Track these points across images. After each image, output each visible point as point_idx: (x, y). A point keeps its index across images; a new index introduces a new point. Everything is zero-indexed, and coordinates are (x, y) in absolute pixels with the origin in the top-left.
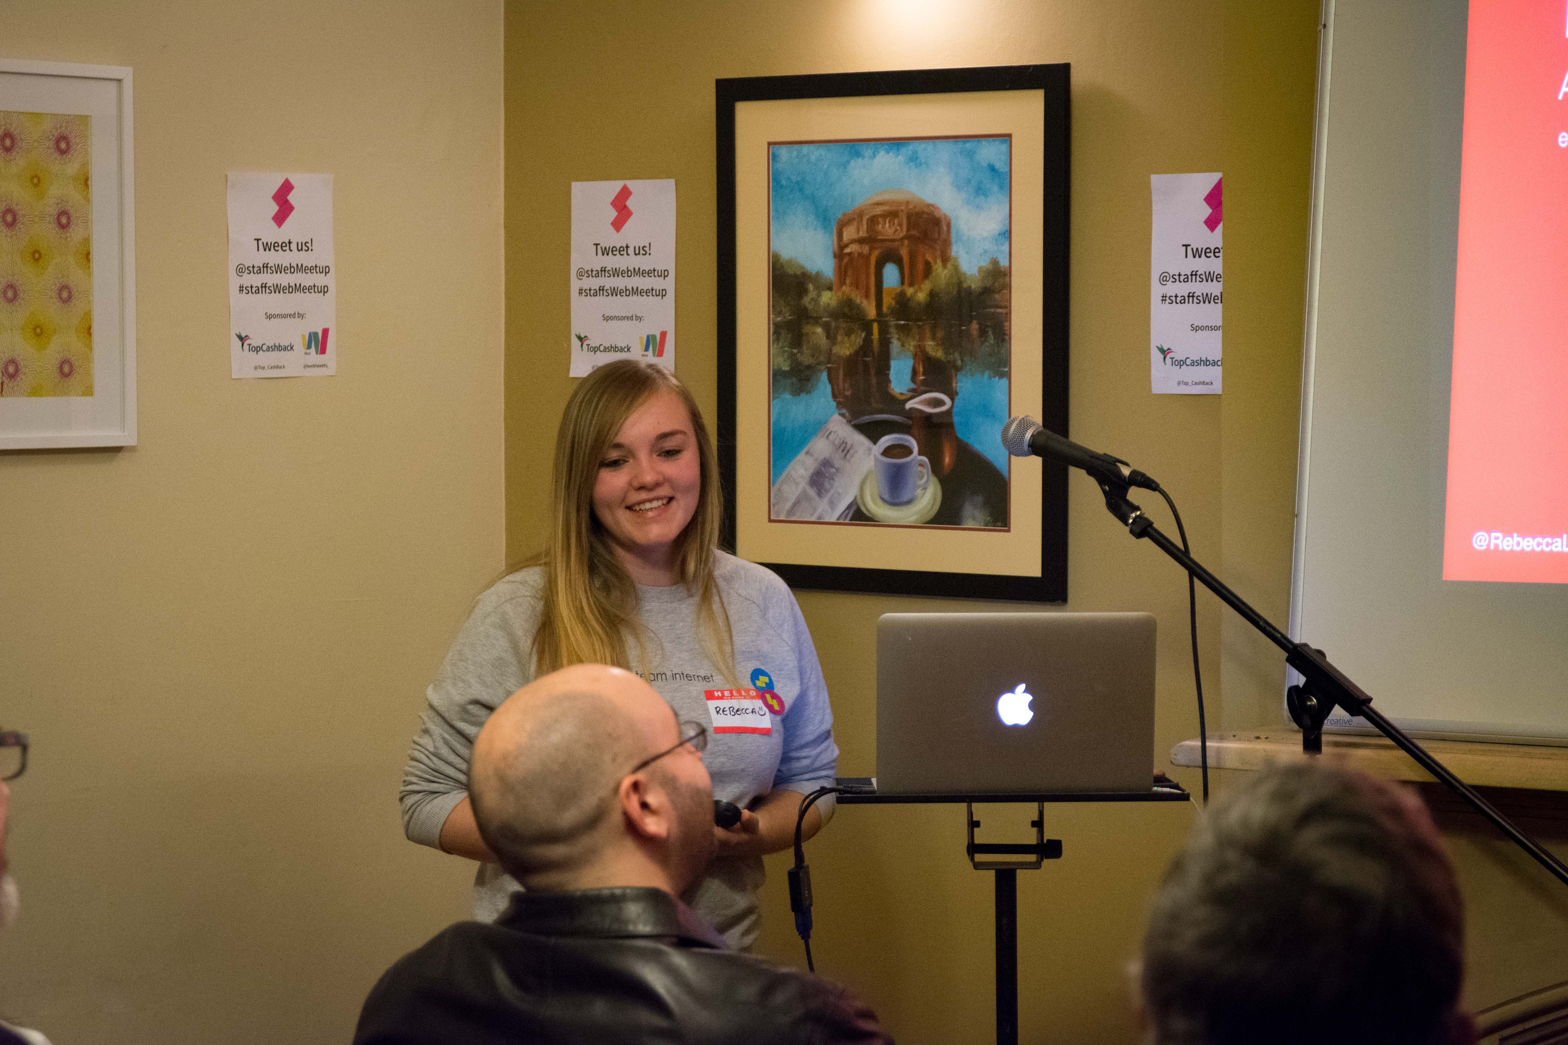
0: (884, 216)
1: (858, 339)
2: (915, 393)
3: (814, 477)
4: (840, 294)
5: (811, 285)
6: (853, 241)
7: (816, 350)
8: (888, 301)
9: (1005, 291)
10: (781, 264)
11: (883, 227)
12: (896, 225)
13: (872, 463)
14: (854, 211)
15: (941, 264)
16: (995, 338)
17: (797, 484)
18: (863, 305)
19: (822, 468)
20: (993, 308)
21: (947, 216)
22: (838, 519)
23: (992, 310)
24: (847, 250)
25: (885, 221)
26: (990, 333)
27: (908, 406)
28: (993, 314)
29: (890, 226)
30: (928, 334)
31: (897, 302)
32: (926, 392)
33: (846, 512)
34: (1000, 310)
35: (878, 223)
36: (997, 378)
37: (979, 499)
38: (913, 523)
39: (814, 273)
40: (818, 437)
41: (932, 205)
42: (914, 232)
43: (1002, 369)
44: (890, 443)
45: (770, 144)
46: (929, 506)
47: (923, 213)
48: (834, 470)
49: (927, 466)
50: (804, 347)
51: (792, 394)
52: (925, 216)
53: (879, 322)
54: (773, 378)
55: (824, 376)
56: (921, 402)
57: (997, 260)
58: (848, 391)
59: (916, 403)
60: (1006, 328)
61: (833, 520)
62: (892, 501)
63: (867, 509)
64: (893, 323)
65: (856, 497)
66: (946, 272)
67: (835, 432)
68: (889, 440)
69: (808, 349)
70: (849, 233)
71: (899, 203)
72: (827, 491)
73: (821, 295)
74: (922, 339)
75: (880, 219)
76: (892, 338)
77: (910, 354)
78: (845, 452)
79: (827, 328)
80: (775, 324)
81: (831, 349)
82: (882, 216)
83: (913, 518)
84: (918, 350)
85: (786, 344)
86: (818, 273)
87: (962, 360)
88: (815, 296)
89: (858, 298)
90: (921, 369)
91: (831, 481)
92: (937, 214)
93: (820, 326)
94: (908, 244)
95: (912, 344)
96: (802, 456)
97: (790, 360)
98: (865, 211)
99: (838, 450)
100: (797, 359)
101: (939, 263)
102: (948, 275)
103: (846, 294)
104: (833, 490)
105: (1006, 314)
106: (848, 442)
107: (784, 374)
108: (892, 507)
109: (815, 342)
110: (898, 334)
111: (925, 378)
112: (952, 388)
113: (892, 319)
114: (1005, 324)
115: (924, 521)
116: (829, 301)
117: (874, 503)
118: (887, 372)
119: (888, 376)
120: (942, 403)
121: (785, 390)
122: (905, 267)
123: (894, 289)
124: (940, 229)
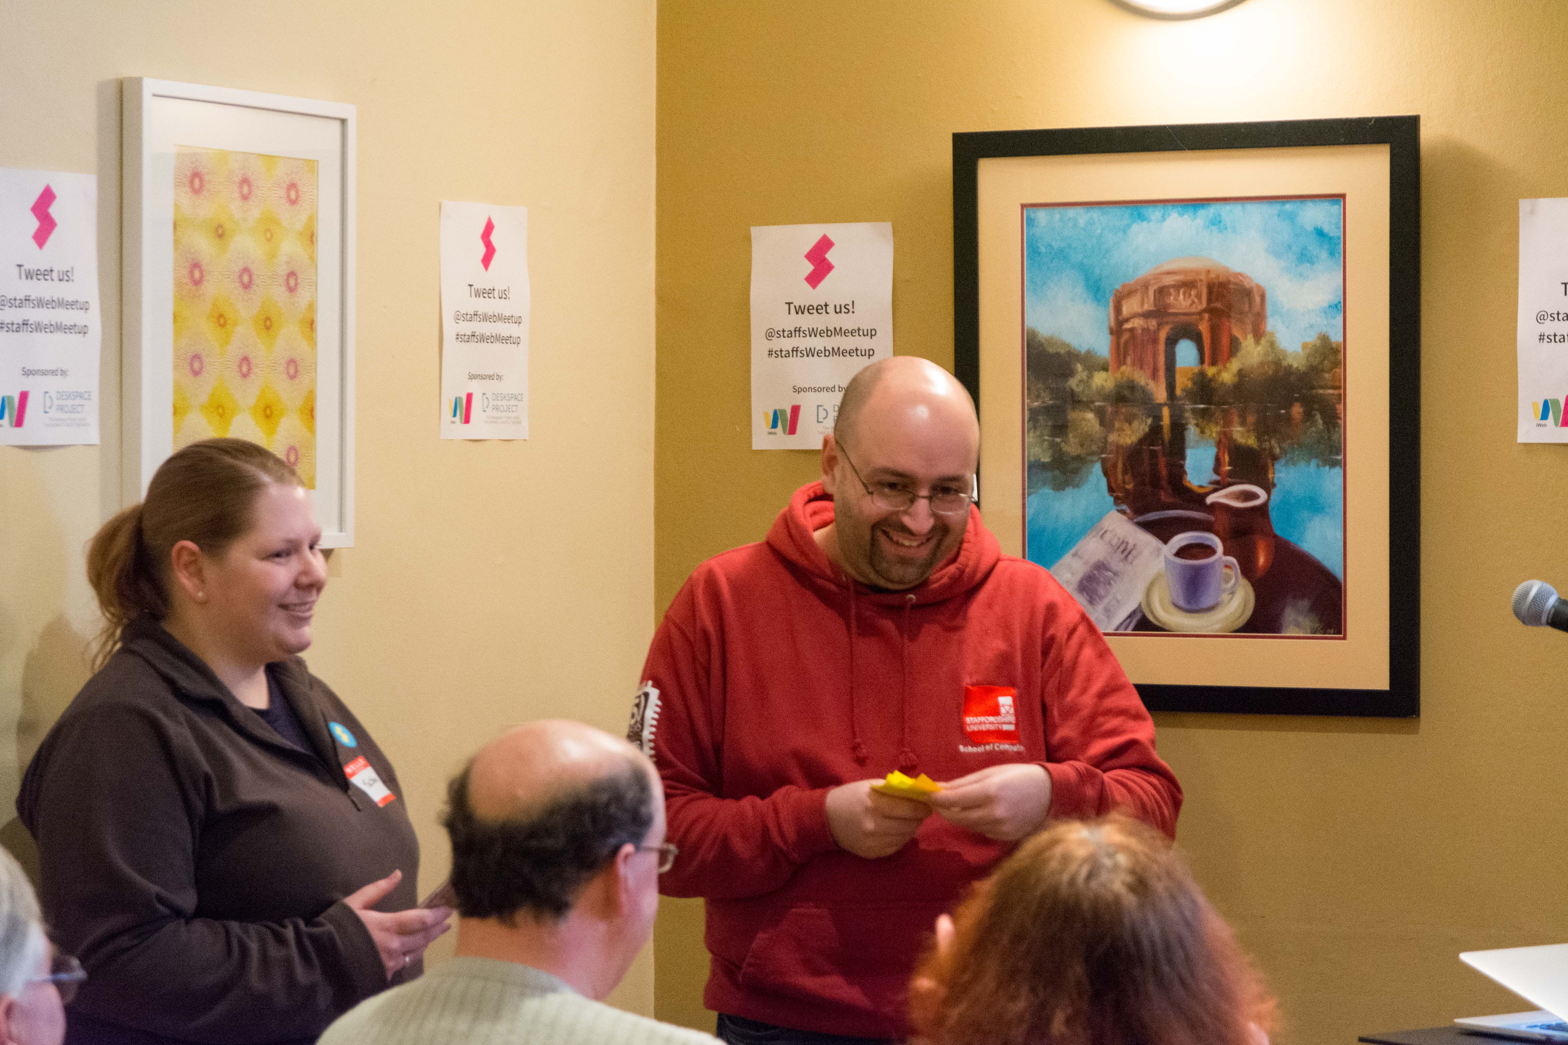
0: (1178, 286)
1: (1142, 426)
2: (1218, 486)
3: (1084, 582)
4: (1118, 375)
5: (1079, 365)
6: (1135, 316)
7: (1086, 439)
8: (1182, 383)
9: (1337, 370)
10: (1039, 341)
11: (1176, 299)
12: (1193, 297)
13: (1163, 564)
14: (1137, 280)
15: (1252, 340)
16: (1325, 423)
18: (1149, 387)
19: (1095, 572)
20: (1322, 388)
21: (1261, 286)
22: (1117, 629)
23: (1321, 391)
24: (1127, 326)
25: (1179, 293)
26: (1318, 417)
27: (1210, 500)
28: (1321, 394)
29: (1184, 298)
30: (1236, 419)
31: (1194, 383)
32: (1230, 484)
33: (1128, 620)
34: (1330, 391)
35: (1170, 295)
36: (1327, 468)
37: (1305, 604)
38: (1218, 632)
39: (1083, 350)
40: (1090, 536)
41: (1240, 274)
42: (1218, 305)
43: (1335, 457)
44: (1185, 543)
45: (1023, 206)
46: (1237, 614)
47: (1229, 282)
48: (1110, 574)
49: (1236, 568)
50: (1071, 435)
51: (1053, 489)
52: (1231, 286)
53: (1170, 406)
54: (1029, 471)
55: (1097, 468)
56: (1226, 496)
57: (1326, 335)
58: (1128, 483)
59: (1221, 497)
60: (1338, 412)
61: (1113, 630)
62: (1188, 607)
63: (1155, 617)
65: (1140, 605)
66: (1259, 348)
67: (1112, 531)
68: (1183, 539)
69: (1075, 437)
70: (1129, 307)
71: (1198, 273)
72: (1101, 598)
73: (1092, 377)
74: (1228, 423)
75: (1172, 290)
76: (1187, 424)
77: (1212, 442)
78: (1126, 553)
79: (1100, 413)
80: (1030, 410)
81: (1107, 436)
82: (1173, 286)
83: (1217, 626)
84: (1222, 436)
85: (1046, 432)
86: (1088, 352)
87: (1281, 448)
88: (1084, 378)
89: (1142, 378)
90: (1226, 459)
91: (1108, 586)
92: (1247, 285)
93: (1092, 410)
94: (1209, 317)
95: (1214, 430)
96: (1067, 558)
97: (1051, 451)
98: (1152, 282)
99: (1116, 551)
100: (1060, 449)
101: (1250, 338)
102: (1262, 352)
103: (1126, 374)
104: (1110, 597)
105: (1340, 395)
106: (1130, 542)
107: (1044, 467)
108: (1188, 615)
109: (1086, 429)
110: (1196, 419)
111: (1230, 468)
112: (1268, 479)
113: (1188, 403)
114: (1337, 406)
115: (1231, 630)
116: (1105, 385)
117: (1165, 610)
118: (1182, 462)
119: (1182, 466)
120: (1254, 496)
121: (1044, 484)
122: (1205, 344)
123: (1190, 369)
124: (1251, 302)
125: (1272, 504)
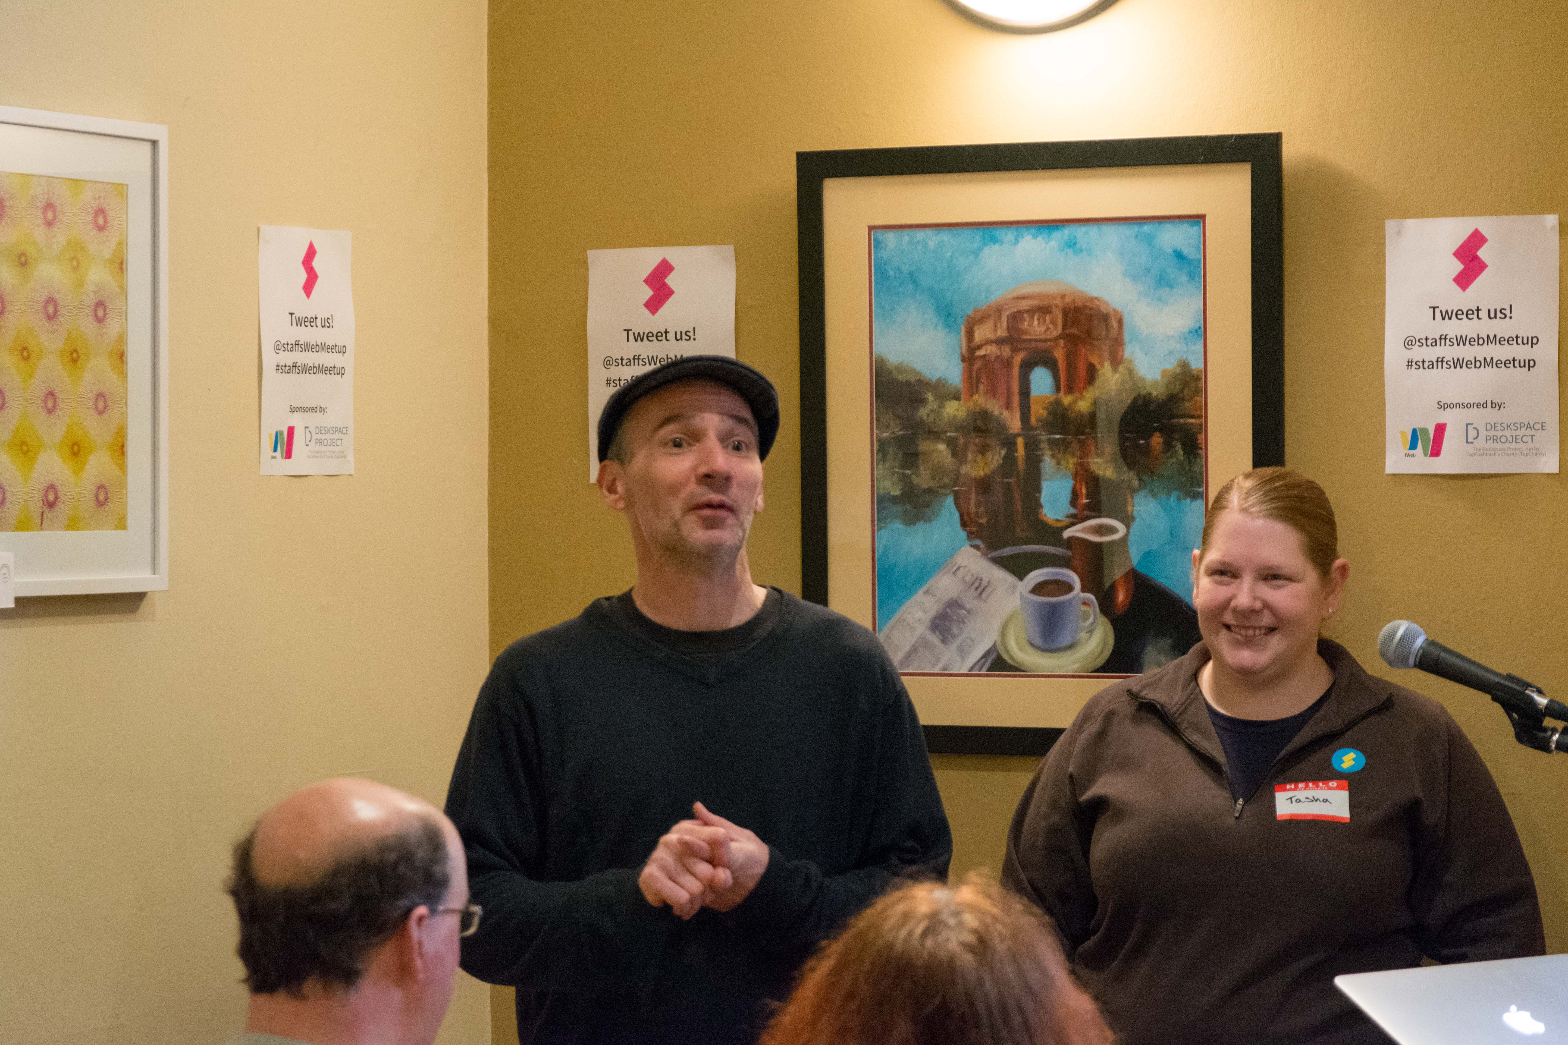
0: (1031, 311)
1: (996, 457)
2: (1075, 519)
3: (937, 621)
4: (971, 404)
5: (930, 394)
6: (988, 342)
7: (938, 471)
8: (1038, 411)
9: (1198, 398)
10: (888, 369)
11: (1030, 325)
12: (1047, 322)
13: (1018, 602)
14: (989, 307)
15: (1110, 368)
16: (1185, 453)
17: (913, 629)
18: (1003, 417)
19: (948, 610)
20: (1182, 417)
21: (1118, 311)
22: (971, 669)
23: (1182, 421)
24: (980, 353)
25: (1033, 318)
26: (1179, 446)
27: (1066, 534)
28: (1182, 424)
29: (1039, 323)
30: (1093, 450)
31: (1050, 414)
32: (1088, 518)
33: (983, 660)
34: (1191, 421)
35: (1024, 320)
36: (1188, 500)
37: (1166, 642)
38: (1076, 672)
39: (934, 379)
40: (942, 572)
41: (1096, 298)
42: (1074, 331)
43: (1195, 489)
44: (1041, 579)
45: (871, 228)
46: (1096, 654)
47: (1085, 307)
48: (964, 612)
49: (1094, 605)
50: (922, 467)
51: (904, 524)
52: (1087, 311)
53: (1024, 436)
54: (878, 504)
55: (950, 501)
56: (1083, 530)
57: (1186, 362)
58: (982, 517)
59: (1078, 531)
60: (1199, 442)
61: (964, 670)
62: (1045, 646)
63: (1012, 658)
64: (1044, 437)
65: (995, 644)
66: (1117, 376)
67: (966, 566)
68: (1041, 575)
69: (926, 470)
70: (982, 333)
71: (1052, 297)
72: (954, 637)
73: (944, 406)
74: (1084, 455)
75: (1026, 316)
76: (1043, 455)
77: (1069, 474)
78: (980, 590)
79: (952, 443)
80: (879, 441)
81: (959, 468)
82: (1027, 311)
83: (1076, 666)
84: (1079, 467)
85: (896, 464)
86: (939, 380)
87: (1140, 480)
88: (935, 407)
89: (995, 407)
90: (1084, 491)
91: (961, 625)
92: (1103, 310)
93: (943, 441)
94: (1064, 344)
95: (1071, 462)
96: (919, 596)
97: (901, 483)
98: (1005, 307)
99: (969, 588)
100: (911, 482)
101: (1107, 366)
102: (1120, 380)
103: (980, 402)
104: (963, 636)
105: (1201, 425)
106: (984, 578)
107: (895, 500)
108: (1047, 654)
109: (937, 461)
110: (1051, 449)
111: (1088, 501)
112: (1128, 512)
113: (1043, 433)
114: (1199, 436)
115: (1089, 670)
116: (956, 413)
117: (1021, 649)
118: (1037, 495)
119: (1038, 499)
120: (1112, 530)
121: (895, 518)
122: (1061, 372)
123: (1047, 398)
124: (1108, 327)
125: (1131, 539)
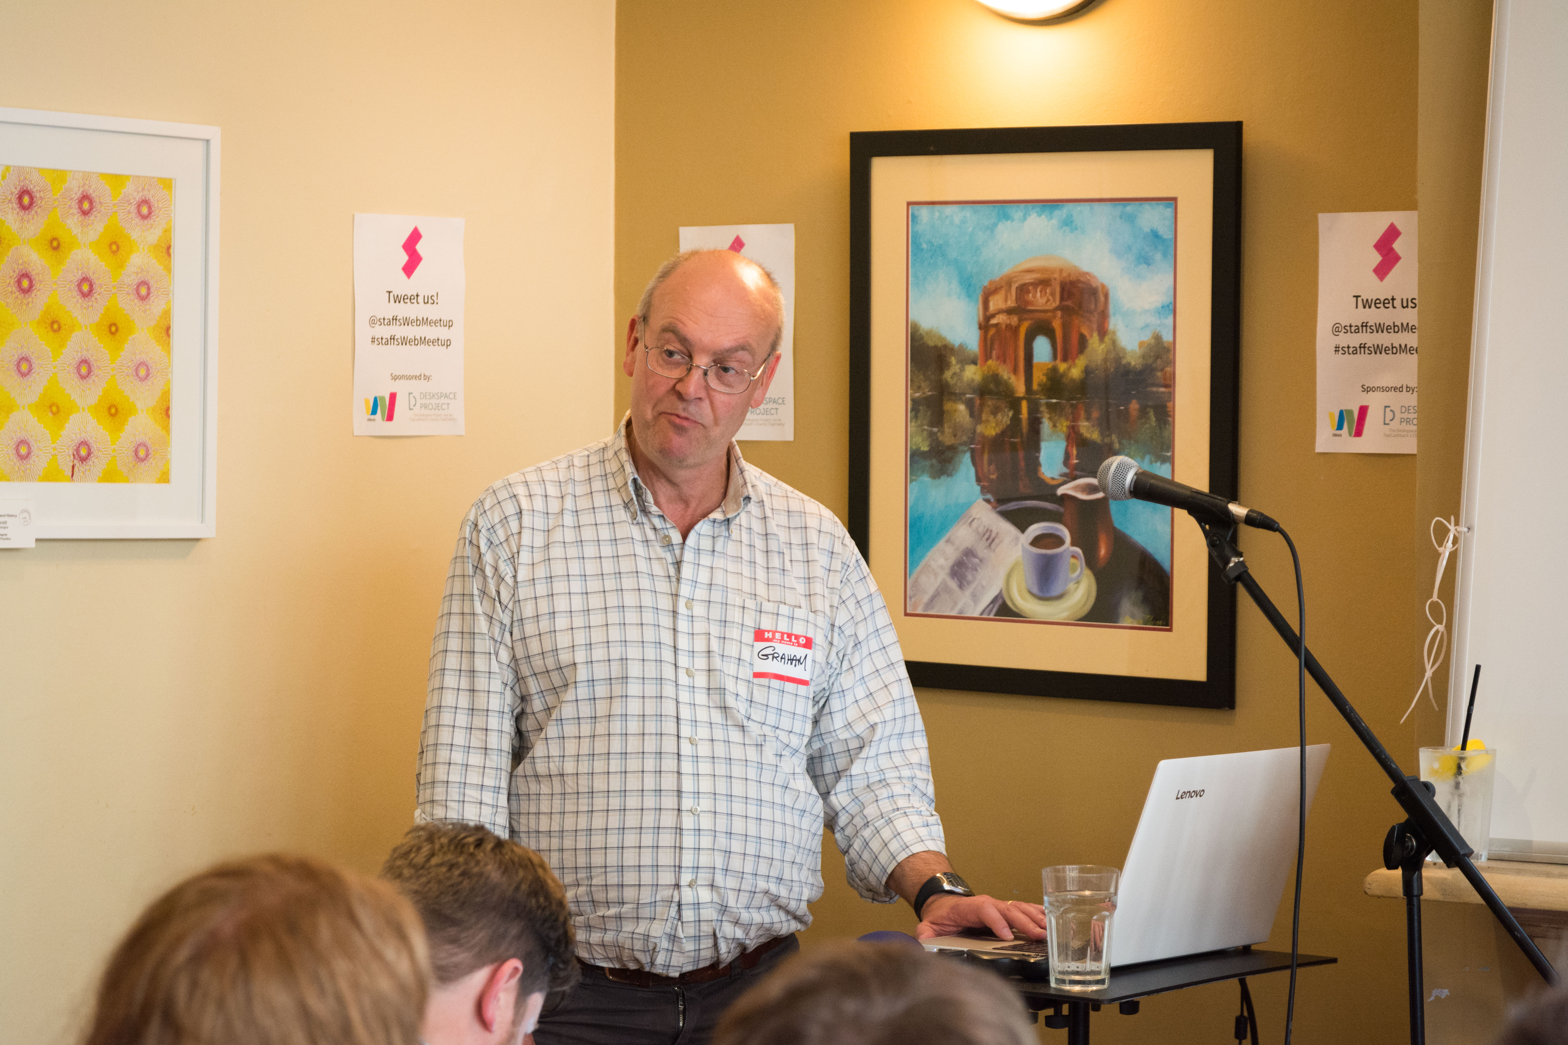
0: (1035, 284)
1: (1005, 418)
2: (1067, 478)
3: (955, 568)
4: (985, 368)
5: (953, 358)
6: (1000, 312)
7: (958, 429)
8: (1039, 377)
9: (1168, 369)
10: (921, 334)
11: (1034, 296)
12: (1048, 295)
13: (1020, 553)
14: (1001, 279)
15: (1097, 338)
16: (1157, 420)
17: (936, 575)
18: (1011, 381)
19: (964, 558)
20: (1155, 386)
21: (1105, 285)
22: (981, 614)
23: (1155, 389)
24: (993, 321)
25: (1036, 291)
26: (1152, 414)
27: (1060, 491)
28: (1155, 393)
29: (1041, 296)
30: (1082, 414)
31: (1048, 379)
32: (1077, 477)
33: (991, 606)
34: (1162, 390)
35: (1028, 292)
36: (1158, 464)
37: (1137, 596)
38: (1064, 620)
39: (957, 344)
40: (960, 523)
41: (1088, 273)
42: (1069, 303)
43: (1164, 454)
44: (1039, 533)
45: (909, 204)
46: (1083, 601)
47: (1079, 281)
48: (977, 560)
49: (1081, 558)
50: (946, 426)
51: (932, 477)
52: (1080, 285)
53: (1028, 400)
54: (911, 458)
55: (967, 458)
56: (1074, 488)
57: (1159, 334)
58: (993, 474)
59: (1069, 489)
60: (1168, 409)
61: (976, 614)
62: (1041, 594)
63: (1014, 604)
64: (1044, 401)
65: (1001, 592)
66: (1103, 346)
67: (978, 519)
68: (1038, 529)
69: (949, 428)
70: (997, 303)
71: (1053, 271)
72: (969, 583)
73: (964, 370)
74: (1075, 419)
75: (1031, 288)
76: (1042, 418)
77: (1063, 436)
78: (990, 541)
79: (970, 404)
80: (913, 400)
81: (975, 427)
82: (1032, 284)
83: (1064, 614)
84: (1071, 431)
85: (925, 422)
86: (961, 346)
87: (1120, 443)
88: (958, 371)
89: (1005, 373)
90: (1075, 452)
91: (975, 572)
92: (1093, 284)
93: (963, 402)
94: (1061, 315)
96: (941, 544)
97: (929, 440)
98: (1014, 279)
99: (981, 538)
100: (937, 439)
101: (1096, 336)
102: (1105, 350)
103: (992, 368)
104: (976, 582)
105: (1170, 393)
106: (993, 530)
107: (923, 455)
108: (1042, 602)
109: (958, 420)
110: (1050, 413)
111: (1078, 461)
113: (1042, 397)
114: (1168, 404)
115: (1077, 618)
116: (974, 377)
117: (1022, 597)
118: (1037, 454)
119: (1038, 458)
120: (1097, 489)
121: (923, 472)
122: (1058, 341)
123: (1045, 364)
124: (1097, 300)
